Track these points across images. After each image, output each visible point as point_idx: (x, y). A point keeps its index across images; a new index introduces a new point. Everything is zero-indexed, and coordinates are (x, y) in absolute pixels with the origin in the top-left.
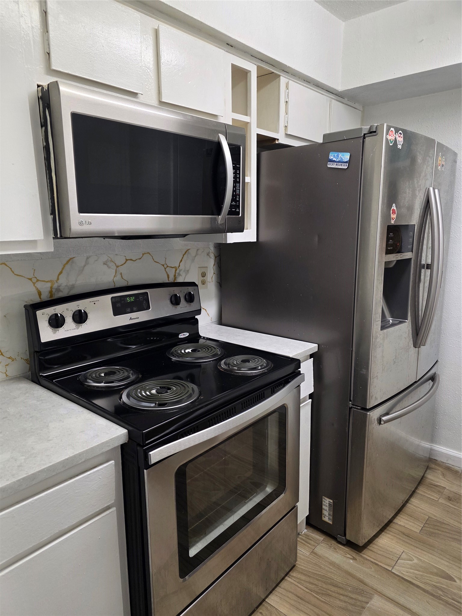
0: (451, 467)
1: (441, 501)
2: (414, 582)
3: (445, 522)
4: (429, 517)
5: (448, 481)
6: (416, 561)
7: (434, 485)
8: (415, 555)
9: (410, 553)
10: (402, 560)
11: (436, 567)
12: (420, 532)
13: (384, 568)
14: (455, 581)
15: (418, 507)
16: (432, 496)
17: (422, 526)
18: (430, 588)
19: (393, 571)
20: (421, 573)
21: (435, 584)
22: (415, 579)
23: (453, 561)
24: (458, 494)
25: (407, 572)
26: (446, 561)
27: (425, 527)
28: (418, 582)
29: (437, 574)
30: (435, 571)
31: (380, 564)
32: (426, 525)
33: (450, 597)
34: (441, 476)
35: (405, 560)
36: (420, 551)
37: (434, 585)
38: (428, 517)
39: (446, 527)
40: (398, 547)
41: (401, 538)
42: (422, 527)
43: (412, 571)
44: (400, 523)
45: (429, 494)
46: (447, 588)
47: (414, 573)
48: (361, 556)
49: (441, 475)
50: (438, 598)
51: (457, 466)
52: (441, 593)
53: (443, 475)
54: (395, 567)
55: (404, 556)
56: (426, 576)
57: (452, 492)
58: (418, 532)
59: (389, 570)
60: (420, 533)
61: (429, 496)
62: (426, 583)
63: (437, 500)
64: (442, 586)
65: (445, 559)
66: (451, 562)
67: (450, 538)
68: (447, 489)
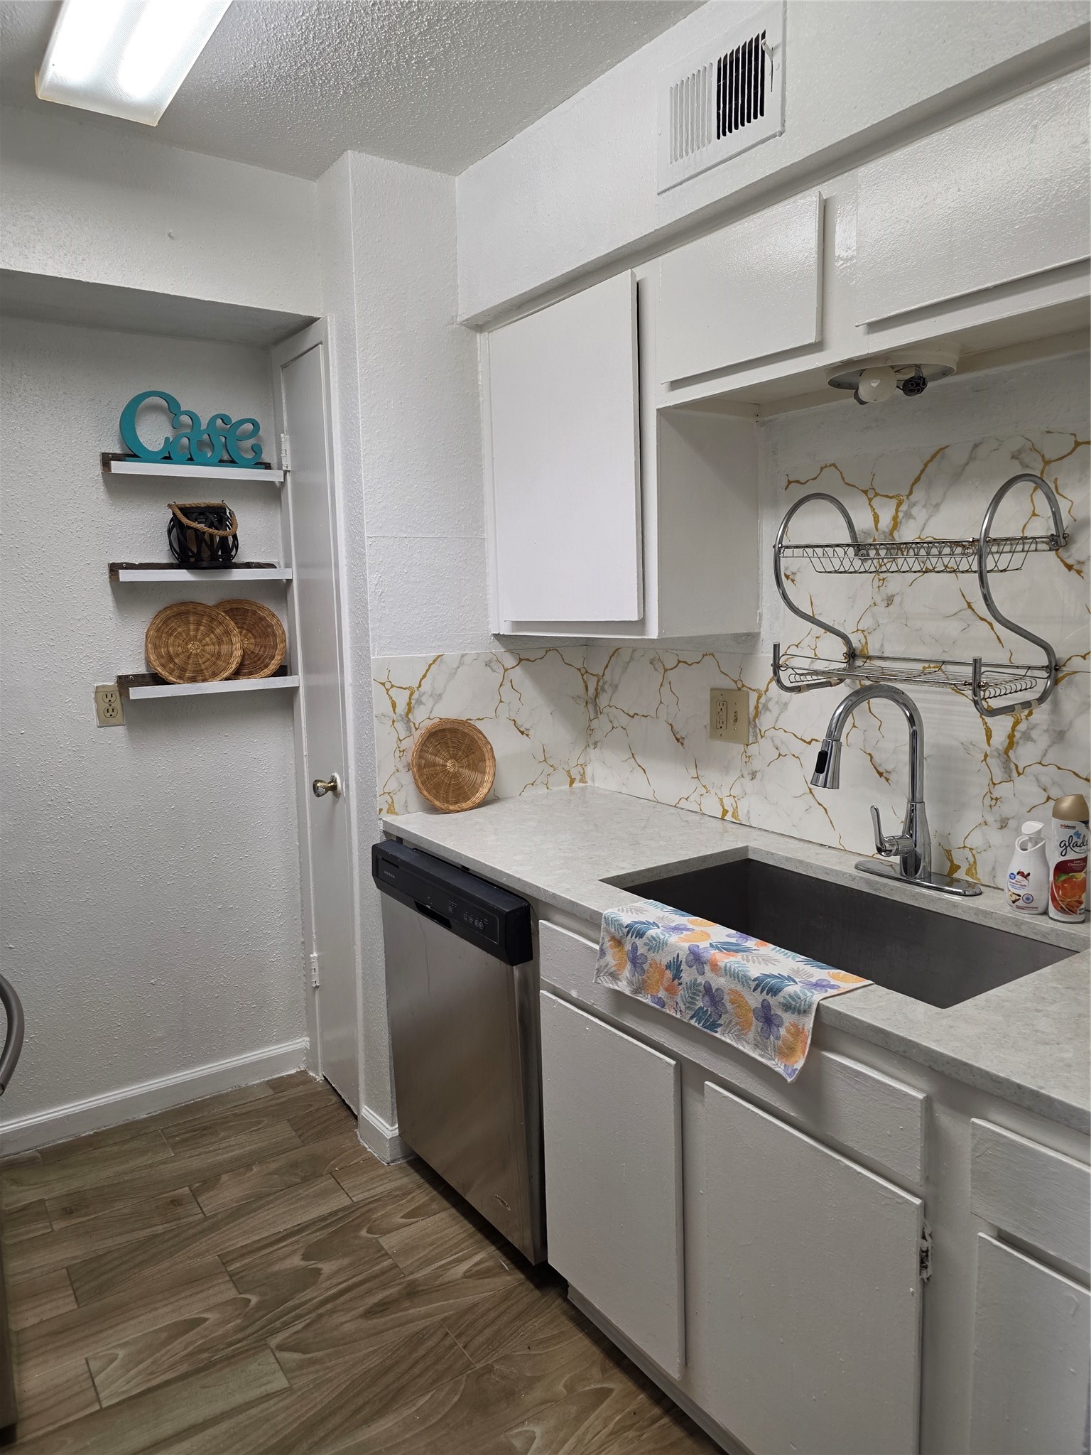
0: (16, 1160)
1: (57, 1226)
2: (154, 1383)
3: (100, 1253)
4: (67, 1268)
5: (35, 1186)
6: (121, 1353)
7: (18, 1211)
8: (110, 1346)
9: (99, 1350)
10: (99, 1372)
11: (160, 1330)
12: (78, 1304)
13: (87, 1416)
14: (206, 1320)
15: (32, 1269)
16: (36, 1230)
17: (71, 1292)
18: (186, 1365)
19: (105, 1405)
20: (150, 1360)
21: (184, 1353)
22: (151, 1377)
23: (173, 1296)
24: (74, 1193)
25: (129, 1382)
26: (164, 1306)
27: (78, 1289)
28: (162, 1377)
29: (173, 1338)
30: (164, 1335)
31: (71, 1419)
32: (76, 1285)
33: (222, 1347)
34: (14, 1188)
35: (104, 1370)
36: (110, 1332)
37: (186, 1356)
38: (64, 1271)
39: (109, 1258)
40: (70, 1362)
41: (59, 1344)
42: (75, 1294)
43: (133, 1372)
44: (28, 1324)
45: (28, 1233)
46: (207, 1339)
47: (139, 1373)
48: (23, 1444)
49: (11, 1185)
50: (209, 1366)
51: (24, 1149)
52: (205, 1355)
53: (15, 1182)
54: (101, 1395)
55: (94, 1365)
56: (162, 1356)
57: (60, 1196)
58: (76, 1307)
59: (97, 1412)
60: (81, 1305)
61: (30, 1236)
62: (171, 1367)
63: (50, 1230)
64: (197, 1344)
65: (158, 1305)
66: (172, 1300)
67: (134, 1267)
68: (48, 1200)
